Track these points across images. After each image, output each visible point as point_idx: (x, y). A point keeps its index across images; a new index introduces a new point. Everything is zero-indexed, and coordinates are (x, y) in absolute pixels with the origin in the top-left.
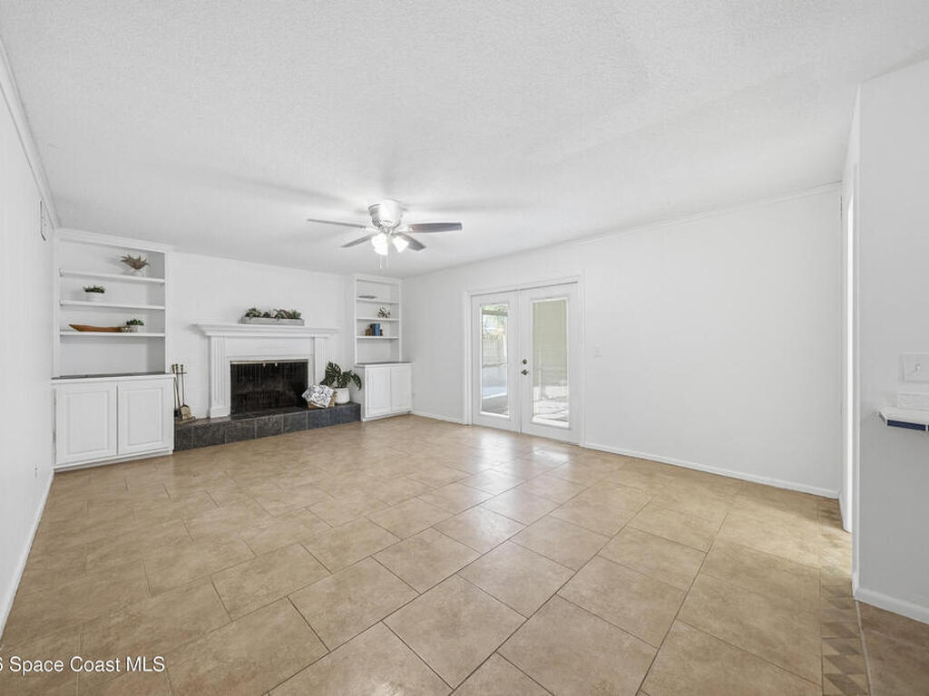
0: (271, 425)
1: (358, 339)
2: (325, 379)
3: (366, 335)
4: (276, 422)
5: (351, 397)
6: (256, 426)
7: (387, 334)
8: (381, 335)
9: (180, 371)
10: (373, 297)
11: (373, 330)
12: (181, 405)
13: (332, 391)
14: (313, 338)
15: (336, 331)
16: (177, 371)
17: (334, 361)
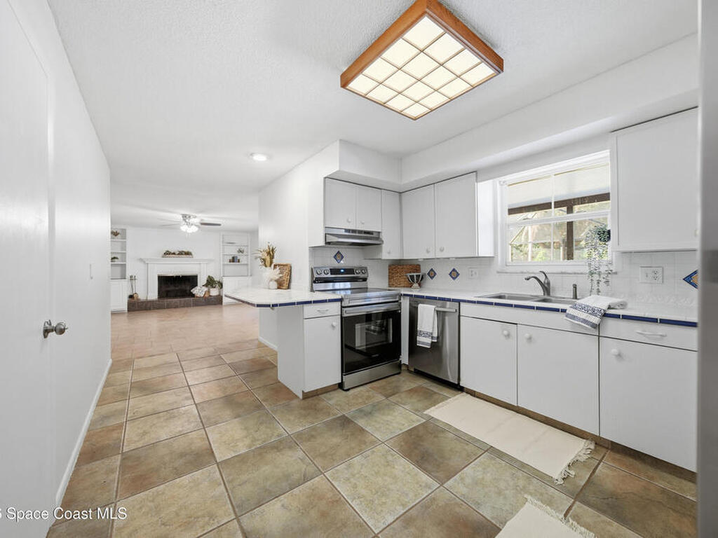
1: (224, 265)
2: (206, 283)
3: (229, 262)
4: (175, 302)
5: (217, 293)
6: (166, 303)
7: (242, 261)
8: (239, 262)
10: (235, 243)
11: (234, 260)
12: (134, 293)
13: (208, 289)
14: (200, 264)
15: (211, 261)
16: (132, 278)
17: (211, 275)
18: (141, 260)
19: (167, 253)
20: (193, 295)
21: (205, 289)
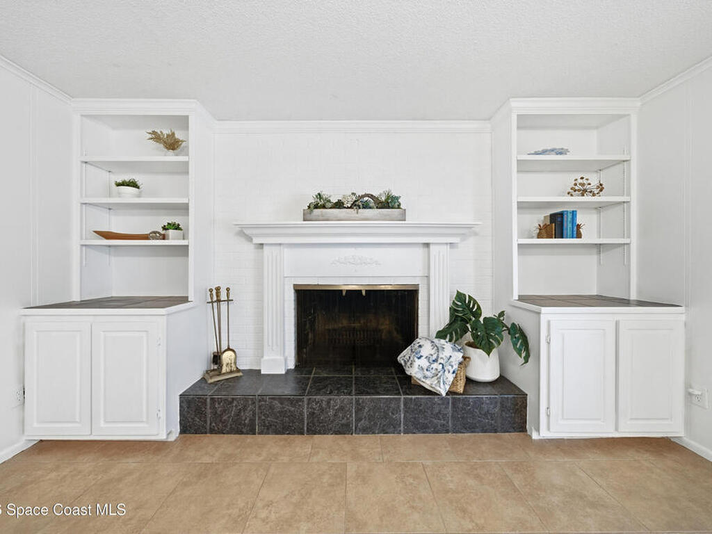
0: (331, 413)
1: (520, 246)
2: (450, 324)
3: (539, 236)
4: (342, 408)
5: (502, 368)
6: (305, 411)
7: (589, 236)
8: (579, 236)
9: (215, 299)
10: (561, 152)
11: (557, 225)
12: (224, 347)
13: (458, 356)
14: (427, 245)
15: (466, 231)
16: (217, 298)
17: (468, 291)
18: (244, 233)
19: (320, 204)
20: (407, 383)
21: (450, 353)
